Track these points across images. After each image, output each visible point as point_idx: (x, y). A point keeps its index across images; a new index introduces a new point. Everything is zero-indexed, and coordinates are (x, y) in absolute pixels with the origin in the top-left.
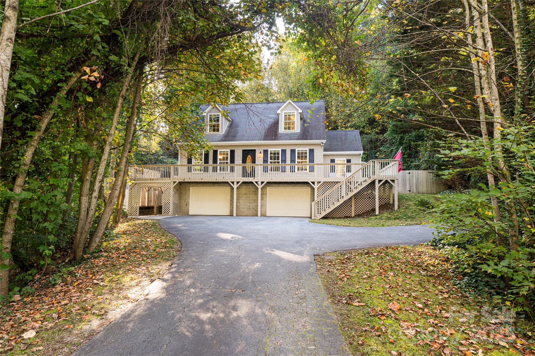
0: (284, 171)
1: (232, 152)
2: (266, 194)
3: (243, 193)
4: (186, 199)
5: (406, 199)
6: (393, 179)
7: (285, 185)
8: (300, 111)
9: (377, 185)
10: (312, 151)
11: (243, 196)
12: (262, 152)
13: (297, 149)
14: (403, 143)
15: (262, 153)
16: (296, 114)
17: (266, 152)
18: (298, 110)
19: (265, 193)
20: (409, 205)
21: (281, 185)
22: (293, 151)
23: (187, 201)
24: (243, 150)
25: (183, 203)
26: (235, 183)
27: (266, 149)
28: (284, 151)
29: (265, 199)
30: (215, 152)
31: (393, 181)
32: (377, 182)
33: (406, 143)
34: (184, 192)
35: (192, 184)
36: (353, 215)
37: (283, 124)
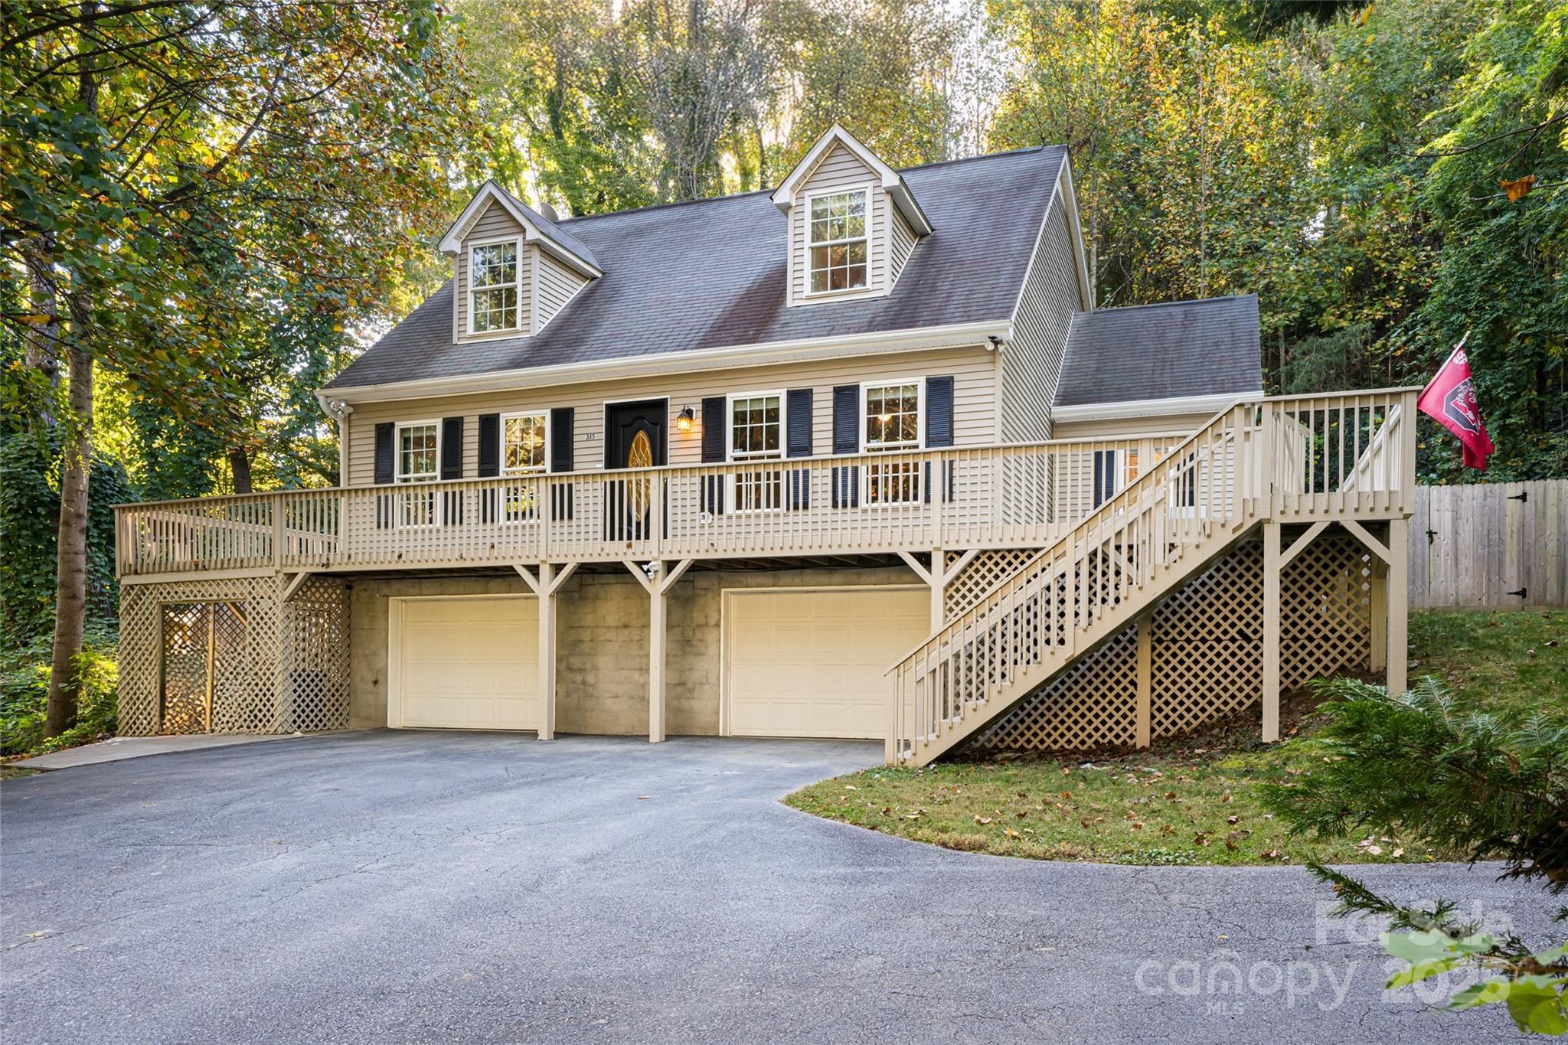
0: (801, 502)
1: (563, 421)
2: (718, 625)
3: (611, 620)
4: (375, 654)
5: (1474, 641)
6: (1380, 515)
7: (809, 575)
8: (890, 180)
9: (1275, 560)
10: (941, 390)
11: (611, 635)
12: (697, 409)
13: (867, 384)
14: (1503, 357)
15: (698, 416)
16: (869, 199)
17: (713, 408)
18: (878, 177)
19: (712, 621)
20: (1486, 681)
21: (787, 576)
22: (845, 397)
23: (380, 665)
24: (610, 408)
25: (362, 675)
26: (545, 571)
27: (713, 393)
28: (801, 400)
29: (712, 650)
30: (489, 426)
31: (1380, 529)
32: (1272, 538)
33: (1519, 353)
34: (366, 624)
35: (396, 586)
36: (1143, 739)
37: (808, 256)
